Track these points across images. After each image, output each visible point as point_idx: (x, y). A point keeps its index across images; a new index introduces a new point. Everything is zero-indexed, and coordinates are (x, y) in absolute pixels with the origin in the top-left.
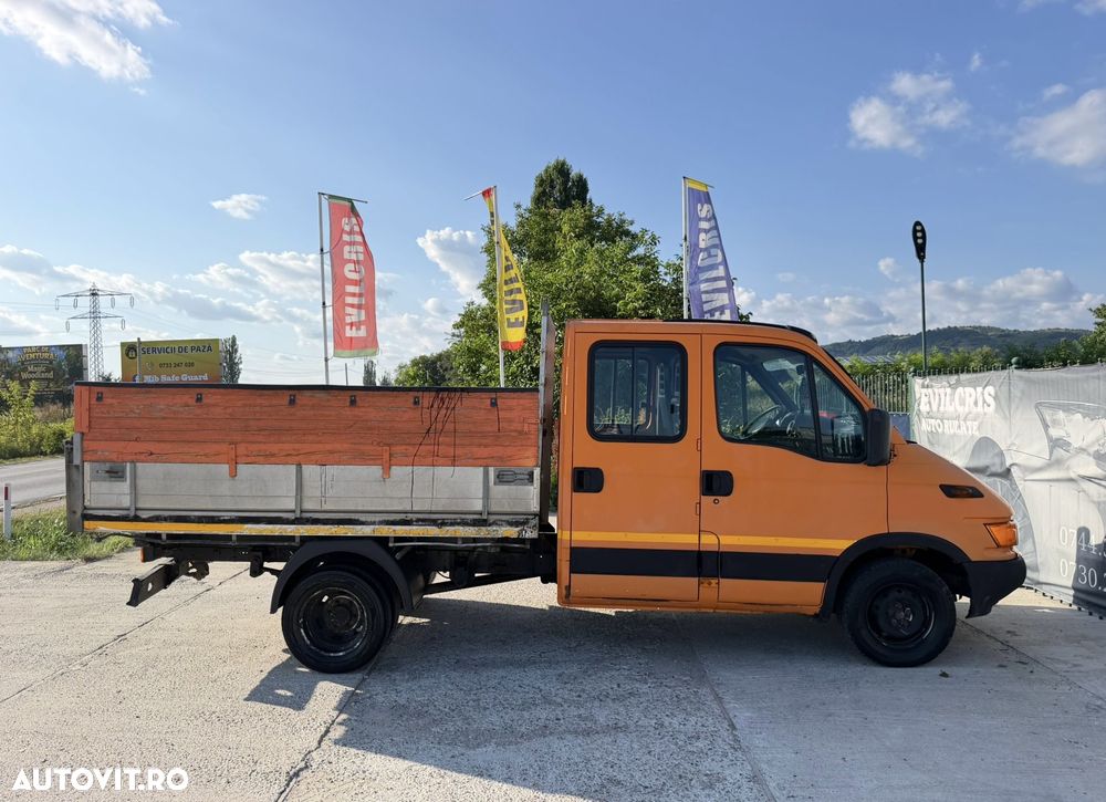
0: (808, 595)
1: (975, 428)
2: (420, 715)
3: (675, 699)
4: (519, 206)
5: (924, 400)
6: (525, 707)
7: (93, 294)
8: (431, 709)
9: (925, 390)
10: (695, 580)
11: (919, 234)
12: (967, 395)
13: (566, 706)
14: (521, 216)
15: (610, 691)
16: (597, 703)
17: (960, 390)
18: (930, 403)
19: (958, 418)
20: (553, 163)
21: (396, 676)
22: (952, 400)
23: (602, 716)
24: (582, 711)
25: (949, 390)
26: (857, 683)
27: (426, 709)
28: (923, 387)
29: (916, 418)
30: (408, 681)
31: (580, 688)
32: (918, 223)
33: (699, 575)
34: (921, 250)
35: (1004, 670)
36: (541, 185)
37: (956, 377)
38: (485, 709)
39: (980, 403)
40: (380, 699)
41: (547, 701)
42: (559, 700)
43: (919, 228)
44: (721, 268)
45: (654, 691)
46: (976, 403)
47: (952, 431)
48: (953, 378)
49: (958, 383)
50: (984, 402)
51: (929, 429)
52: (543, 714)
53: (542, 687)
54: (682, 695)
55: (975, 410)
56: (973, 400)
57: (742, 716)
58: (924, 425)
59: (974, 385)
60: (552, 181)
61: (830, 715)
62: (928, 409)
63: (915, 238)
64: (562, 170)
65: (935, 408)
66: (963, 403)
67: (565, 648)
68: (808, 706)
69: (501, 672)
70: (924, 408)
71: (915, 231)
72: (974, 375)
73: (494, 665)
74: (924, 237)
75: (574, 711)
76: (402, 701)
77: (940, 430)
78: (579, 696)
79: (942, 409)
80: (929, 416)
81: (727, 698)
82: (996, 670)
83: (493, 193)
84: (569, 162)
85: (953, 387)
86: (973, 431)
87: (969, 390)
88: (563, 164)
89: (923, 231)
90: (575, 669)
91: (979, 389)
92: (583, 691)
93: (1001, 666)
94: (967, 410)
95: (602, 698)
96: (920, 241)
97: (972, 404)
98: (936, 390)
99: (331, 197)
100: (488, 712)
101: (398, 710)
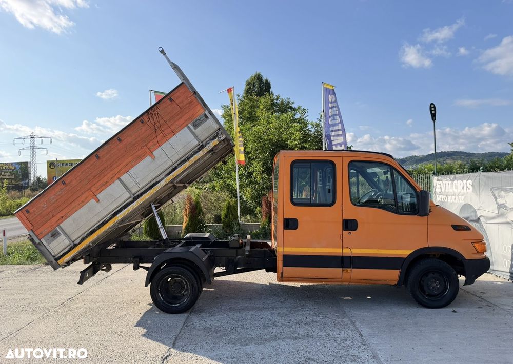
0: (392, 276)
1: (462, 199)
2: (217, 332)
3: (333, 323)
4: (238, 95)
5: (438, 186)
6: (265, 327)
7: (32, 138)
8: (222, 329)
9: (439, 182)
10: (340, 269)
11: (433, 109)
12: (459, 184)
13: (283, 327)
14: (240, 100)
15: (303, 320)
16: (298, 326)
17: (455, 182)
18: (441, 188)
19: (454, 195)
20: (254, 74)
21: (203, 314)
22: (452, 187)
23: (301, 331)
24: (292, 329)
25: (450, 182)
26: (415, 316)
27: (219, 329)
28: (438, 180)
29: (434, 195)
30: (209, 316)
31: (289, 319)
32: (432, 104)
33: (342, 267)
34: (433, 116)
35: (481, 309)
36: (248, 85)
37: (453, 176)
38: (247, 328)
39: (465, 188)
40: (197, 325)
41: (274, 324)
42: (280, 325)
43: (432, 106)
44: (340, 125)
45: (323, 320)
46: (463, 188)
47: (452, 201)
48: (452, 177)
49: (455, 179)
50: (467, 187)
51: (440, 200)
52: (274, 331)
53: (271, 319)
54: (336, 322)
55: (462, 191)
56: (462, 186)
57: (365, 331)
58: (438, 198)
59: (462, 179)
60: (254, 83)
61: (405, 329)
62: (440, 190)
63: (431, 111)
64: (259, 78)
65: (443, 190)
66: (457, 188)
67: (279, 301)
68: (394, 326)
69: (251, 313)
70: (438, 190)
71: (431, 108)
72: (462, 175)
73: (248, 309)
74: (435, 110)
75: (287, 329)
76: (208, 326)
77: (446, 201)
78: (289, 323)
79: (447, 191)
80: (441, 194)
81: (357, 323)
82: (477, 309)
83: (232, 90)
84: (262, 74)
85: (452, 180)
86: (462, 201)
87: (460, 182)
88: (259, 75)
89: (434, 107)
90: (285, 311)
91: (465, 181)
92: (291, 320)
93: (479, 307)
94: (459, 191)
95: (300, 323)
96: (433, 112)
97: (461, 188)
98: (444, 182)
99: (155, 92)
100: (248, 330)
101: (207, 330)
